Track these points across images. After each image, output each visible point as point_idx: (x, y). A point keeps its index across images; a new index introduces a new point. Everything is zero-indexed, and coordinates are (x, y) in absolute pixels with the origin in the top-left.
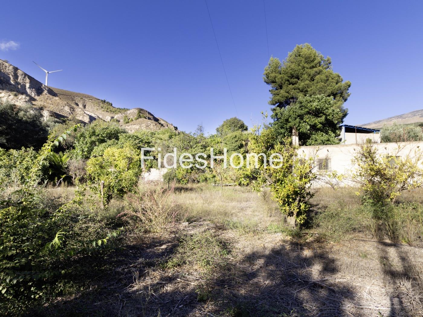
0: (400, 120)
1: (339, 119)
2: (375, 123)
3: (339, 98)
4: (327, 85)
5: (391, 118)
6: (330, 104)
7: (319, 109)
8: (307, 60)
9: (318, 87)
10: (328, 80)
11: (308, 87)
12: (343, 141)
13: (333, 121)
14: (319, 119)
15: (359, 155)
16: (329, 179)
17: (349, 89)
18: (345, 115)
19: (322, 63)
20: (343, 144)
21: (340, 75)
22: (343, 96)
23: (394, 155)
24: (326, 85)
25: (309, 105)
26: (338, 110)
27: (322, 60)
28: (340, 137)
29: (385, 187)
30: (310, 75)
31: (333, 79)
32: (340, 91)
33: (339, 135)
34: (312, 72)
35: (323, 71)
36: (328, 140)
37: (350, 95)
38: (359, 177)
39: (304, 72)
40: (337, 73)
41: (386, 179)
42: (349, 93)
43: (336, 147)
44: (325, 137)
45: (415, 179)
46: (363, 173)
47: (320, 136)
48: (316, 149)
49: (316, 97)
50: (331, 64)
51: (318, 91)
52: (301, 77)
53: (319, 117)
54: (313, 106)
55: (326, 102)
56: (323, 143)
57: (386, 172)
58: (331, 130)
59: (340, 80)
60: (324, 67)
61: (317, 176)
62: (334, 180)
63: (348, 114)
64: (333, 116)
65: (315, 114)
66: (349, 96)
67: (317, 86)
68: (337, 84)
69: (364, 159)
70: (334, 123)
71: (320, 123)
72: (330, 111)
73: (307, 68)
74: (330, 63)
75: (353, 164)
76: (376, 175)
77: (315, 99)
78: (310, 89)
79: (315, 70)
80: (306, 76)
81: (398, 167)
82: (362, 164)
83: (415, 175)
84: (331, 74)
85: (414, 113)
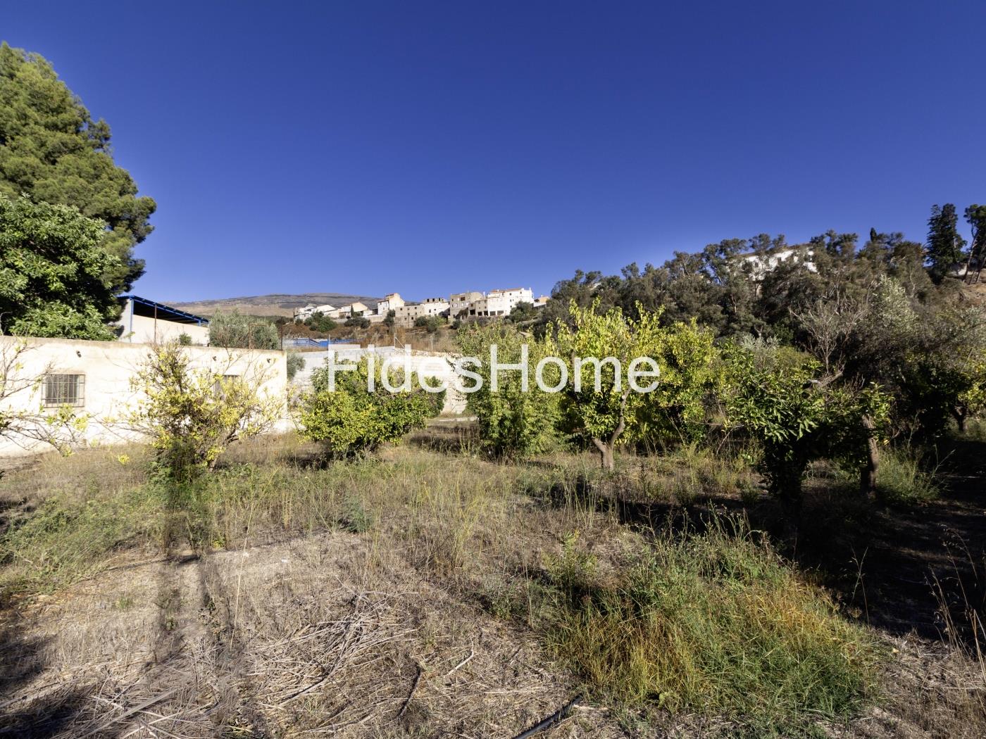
0: (250, 306)
1: (118, 278)
2: (204, 304)
3: (124, 229)
4: (96, 188)
5: (234, 300)
6: (94, 238)
7: (62, 241)
8: (36, 101)
9: (66, 185)
10: (97, 177)
11: (33, 174)
12: (125, 333)
13: (100, 282)
14: (59, 268)
15: (149, 369)
16: (47, 428)
17: (151, 216)
18: (137, 273)
19: (85, 128)
20: (127, 340)
21: (131, 178)
22: (136, 227)
23: (220, 373)
24: (91, 187)
25: (28, 222)
26: (117, 258)
27: (85, 121)
28: (119, 323)
29: (197, 438)
30: (43, 145)
31: (111, 179)
32: (128, 216)
33: (118, 318)
34: (53, 139)
35: (86, 148)
36: (83, 328)
37: (153, 232)
38: (147, 419)
39: (26, 130)
40: (124, 170)
41: (202, 422)
42: (151, 227)
43: (104, 346)
44: (73, 318)
45: (252, 420)
46: (155, 411)
47: (58, 314)
48: (16, 346)
49: (56, 208)
50: (108, 142)
51: (66, 196)
52: (13, 139)
53: (59, 263)
54: (42, 229)
55: (82, 229)
56: (65, 333)
57: (202, 407)
58: (93, 304)
59: (131, 190)
60: (89, 141)
61: (10, 421)
62: (64, 430)
63: (144, 272)
64: (101, 268)
65: (48, 252)
66: (149, 231)
67: (65, 181)
68: (121, 194)
69: (160, 379)
70: (103, 287)
71: (62, 279)
72: (94, 256)
73: (36, 123)
74: (107, 139)
75: (133, 389)
76: (183, 413)
77: (50, 213)
78: (42, 181)
79: (61, 139)
80: (29, 142)
81: (225, 396)
82: (154, 390)
83: (253, 413)
84: (107, 164)
85: (272, 299)
